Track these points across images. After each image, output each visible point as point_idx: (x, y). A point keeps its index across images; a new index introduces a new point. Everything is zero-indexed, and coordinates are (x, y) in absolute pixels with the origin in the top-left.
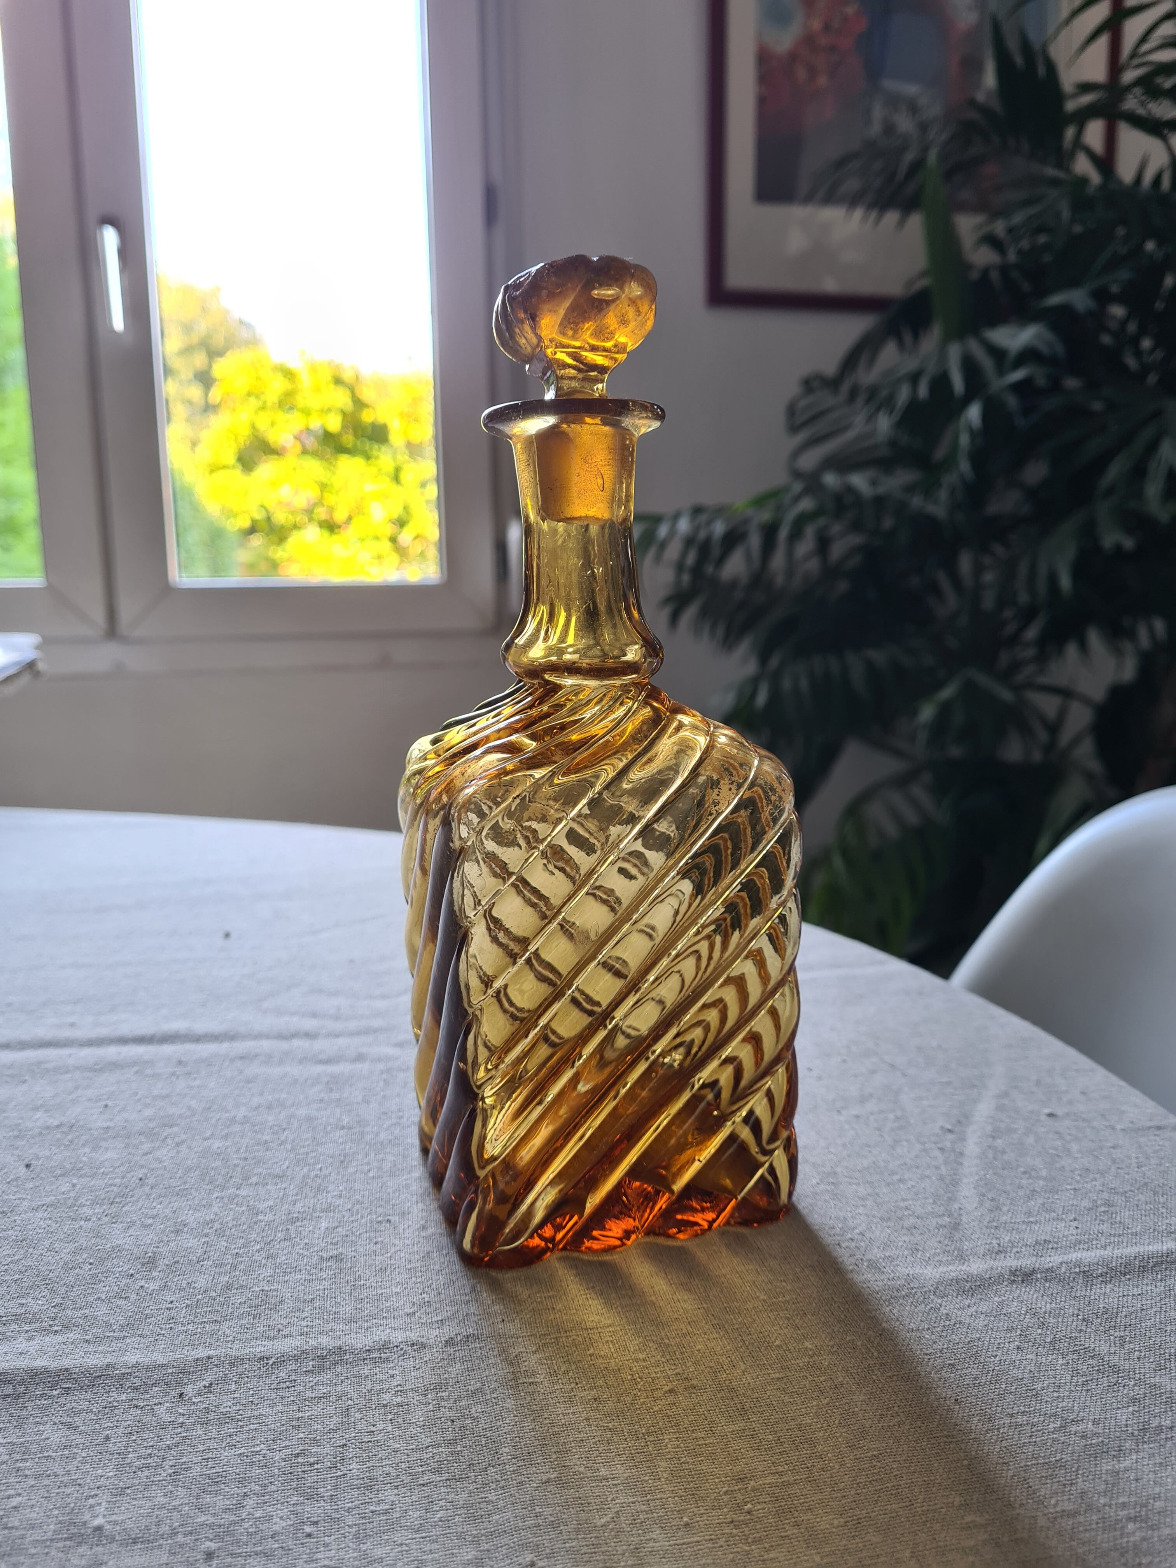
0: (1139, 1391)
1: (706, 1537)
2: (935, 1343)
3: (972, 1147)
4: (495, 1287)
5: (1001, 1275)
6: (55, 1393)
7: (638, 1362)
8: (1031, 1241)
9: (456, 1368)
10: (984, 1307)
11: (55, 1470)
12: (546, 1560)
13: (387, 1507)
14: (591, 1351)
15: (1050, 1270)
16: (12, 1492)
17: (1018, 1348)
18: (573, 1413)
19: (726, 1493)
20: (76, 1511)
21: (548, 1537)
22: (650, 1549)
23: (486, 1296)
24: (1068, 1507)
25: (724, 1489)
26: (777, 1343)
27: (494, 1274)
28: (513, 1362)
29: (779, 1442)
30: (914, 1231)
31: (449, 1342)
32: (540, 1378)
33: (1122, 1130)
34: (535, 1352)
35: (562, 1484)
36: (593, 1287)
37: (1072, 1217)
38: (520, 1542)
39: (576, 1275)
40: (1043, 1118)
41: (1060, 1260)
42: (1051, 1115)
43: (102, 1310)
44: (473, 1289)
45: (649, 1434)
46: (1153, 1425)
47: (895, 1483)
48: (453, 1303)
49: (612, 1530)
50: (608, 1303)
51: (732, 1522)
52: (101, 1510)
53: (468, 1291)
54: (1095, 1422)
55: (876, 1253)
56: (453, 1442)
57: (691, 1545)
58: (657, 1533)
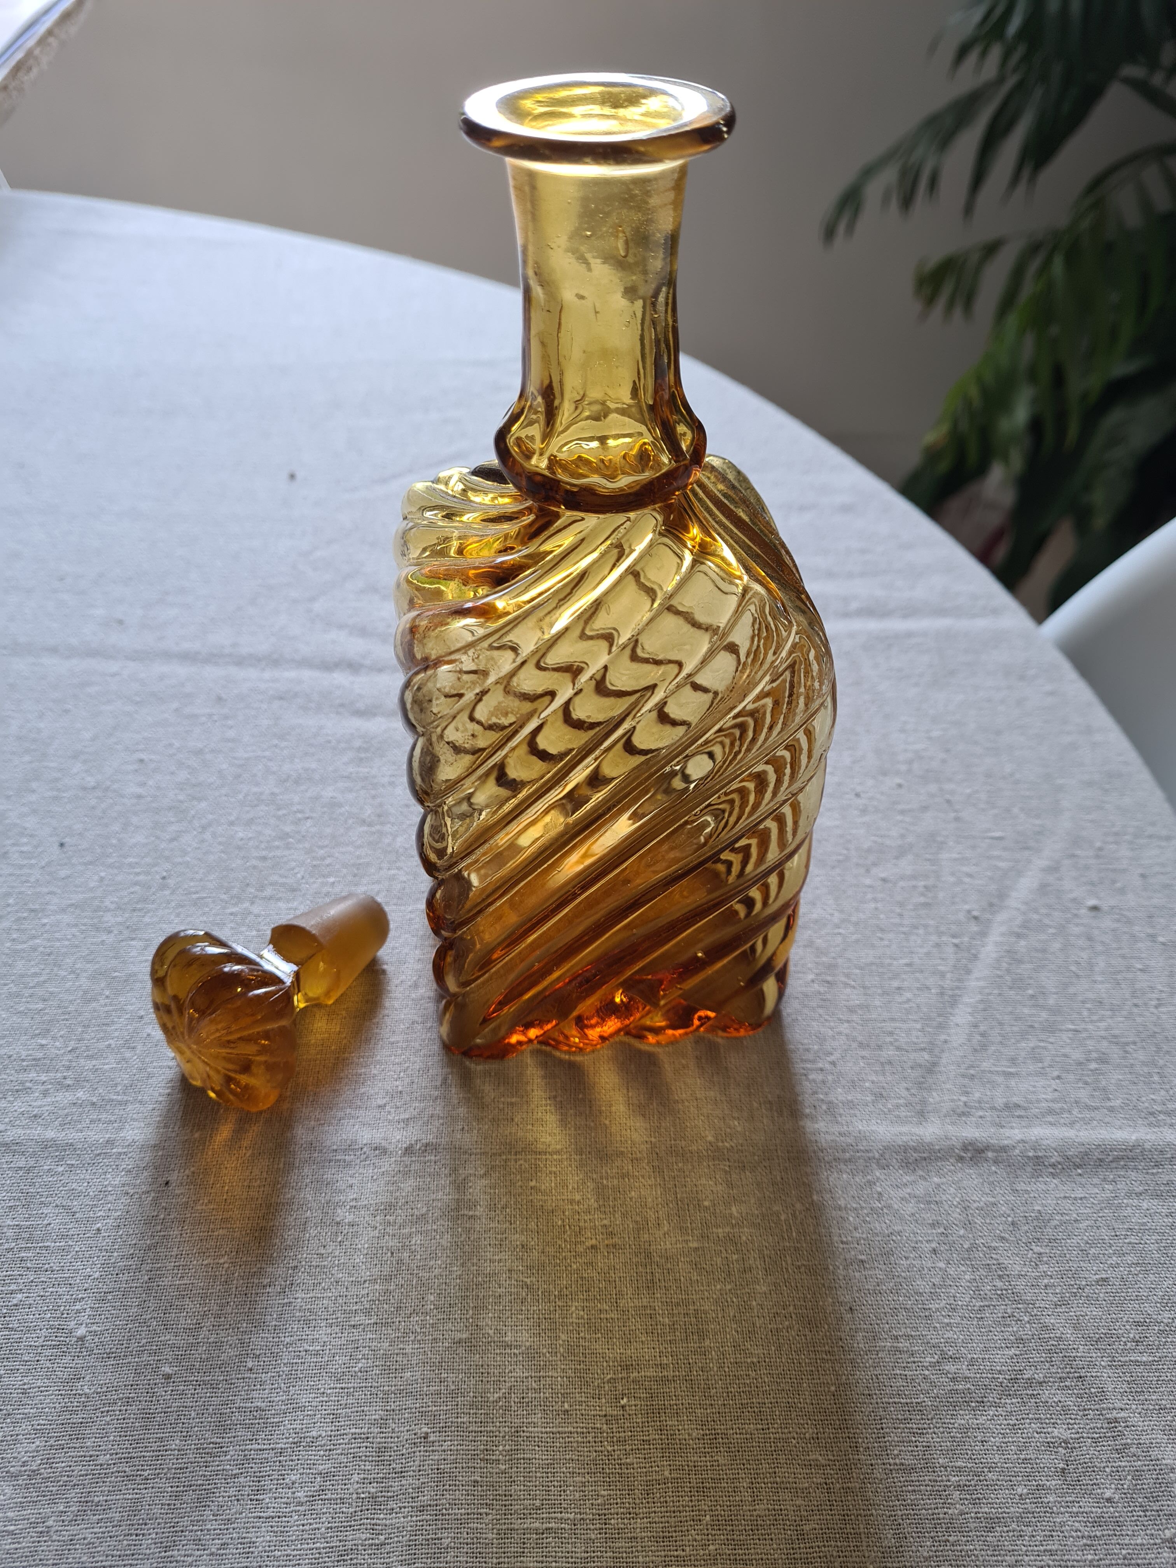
0: (1027, 1331)
1: (579, 1430)
2: (856, 1229)
3: (989, 950)
4: (466, 1080)
5: (952, 1148)
6: (60, 1169)
7: (572, 1205)
8: (1000, 1102)
9: (409, 1185)
10: (921, 1189)
11: (52, 1265)
12: (438, 1434)
13: (319, 1348)
14: (533, 1184)
15: (1004, 1149)
16: (13, 1287)
17: (934, 1251)
18: (500, 1261)
19: (609, 1382)
20: (65, 1316)
21: (445, 1408)
22: (528, 1434)
23: (455, 1093)
24: (909, 1460)
25: (609, 1376)
26: (706, 1203)
27: (467, 1063)
28: (460, 1186)
29: (673, 1327)
30: (887, 1067)
31: (408, 1150)
32: (480, 1211)
33: (1163, 944)
34: (482, 1177)
35: (470, 1345)
36: (555, 1097)
37: (1056, 1074)
38: (421, 1410)
39: (544, 1077)
40: (1083, 911)
41: (1019, 1137)
42: (1095, 908)
43: (110, 1063)
44: (445, 1080)
45: (560, 1296)
46: (1025, 1377)
47: (760, 1401)
48: (423, 1099)
49: (501, 1407)
50: (563, 1122)
51: (605, 1416)
52: (84, 1318)
53: (439, 1083)
54: (972, 1363)
55: (839, 1095)
56: (388, 1279)
57: (564, 1435)
58: (537, 1418)
